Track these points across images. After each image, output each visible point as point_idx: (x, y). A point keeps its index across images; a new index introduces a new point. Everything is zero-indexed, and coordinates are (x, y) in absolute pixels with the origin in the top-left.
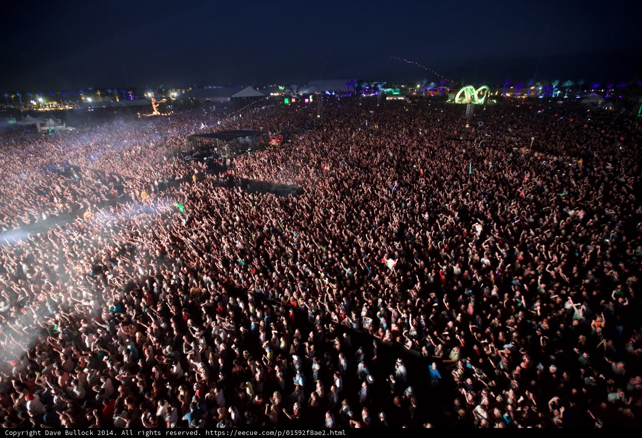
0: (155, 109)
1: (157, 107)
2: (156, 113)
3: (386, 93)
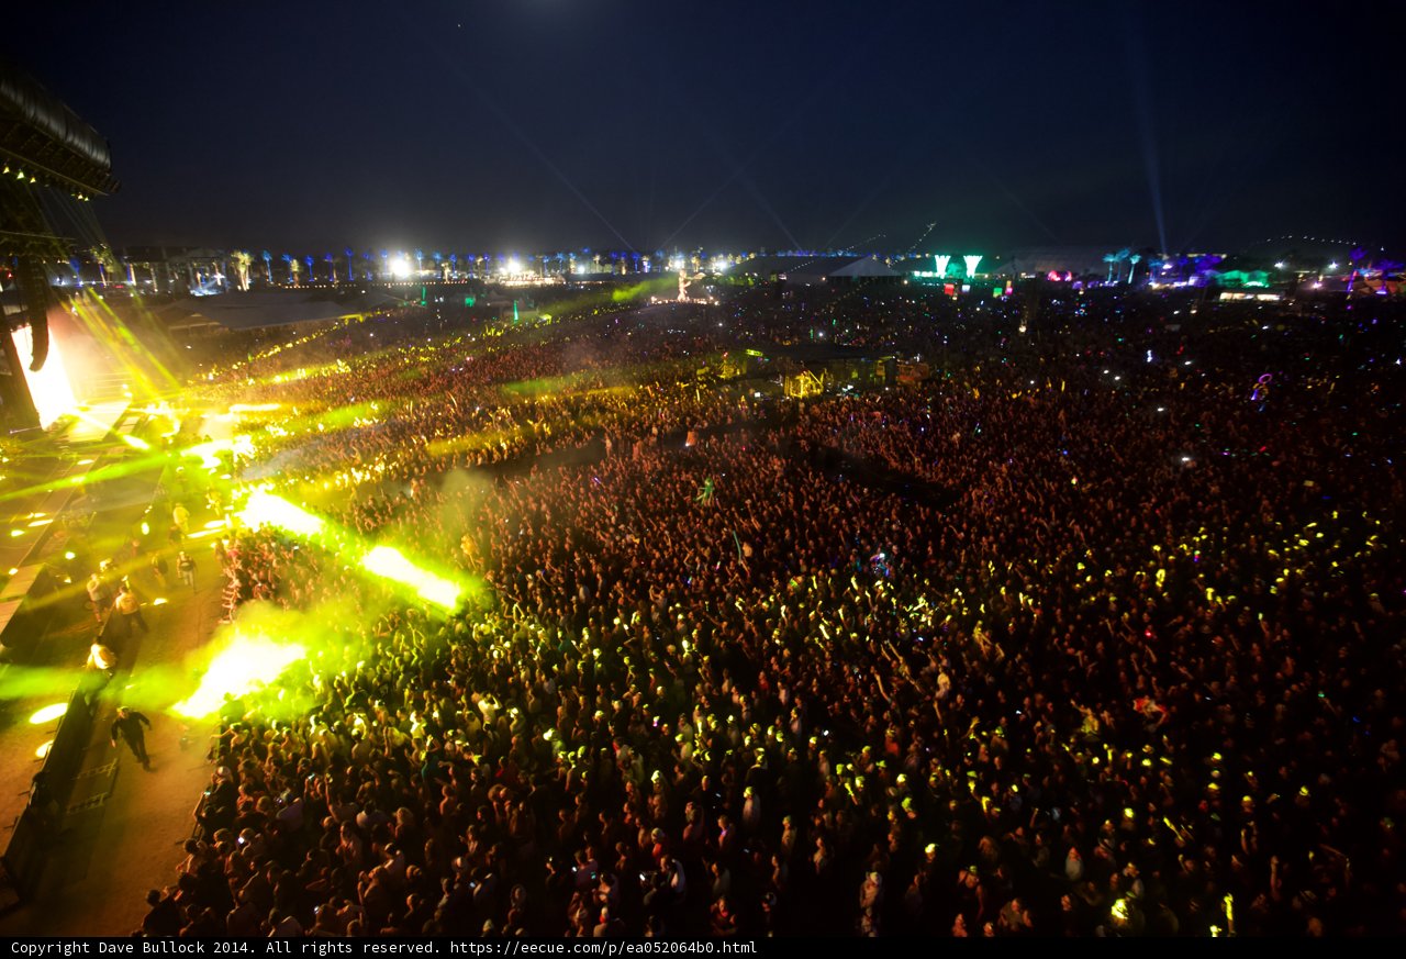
0: (682, 290)
2: (682, 297)
3: (1220, 283)
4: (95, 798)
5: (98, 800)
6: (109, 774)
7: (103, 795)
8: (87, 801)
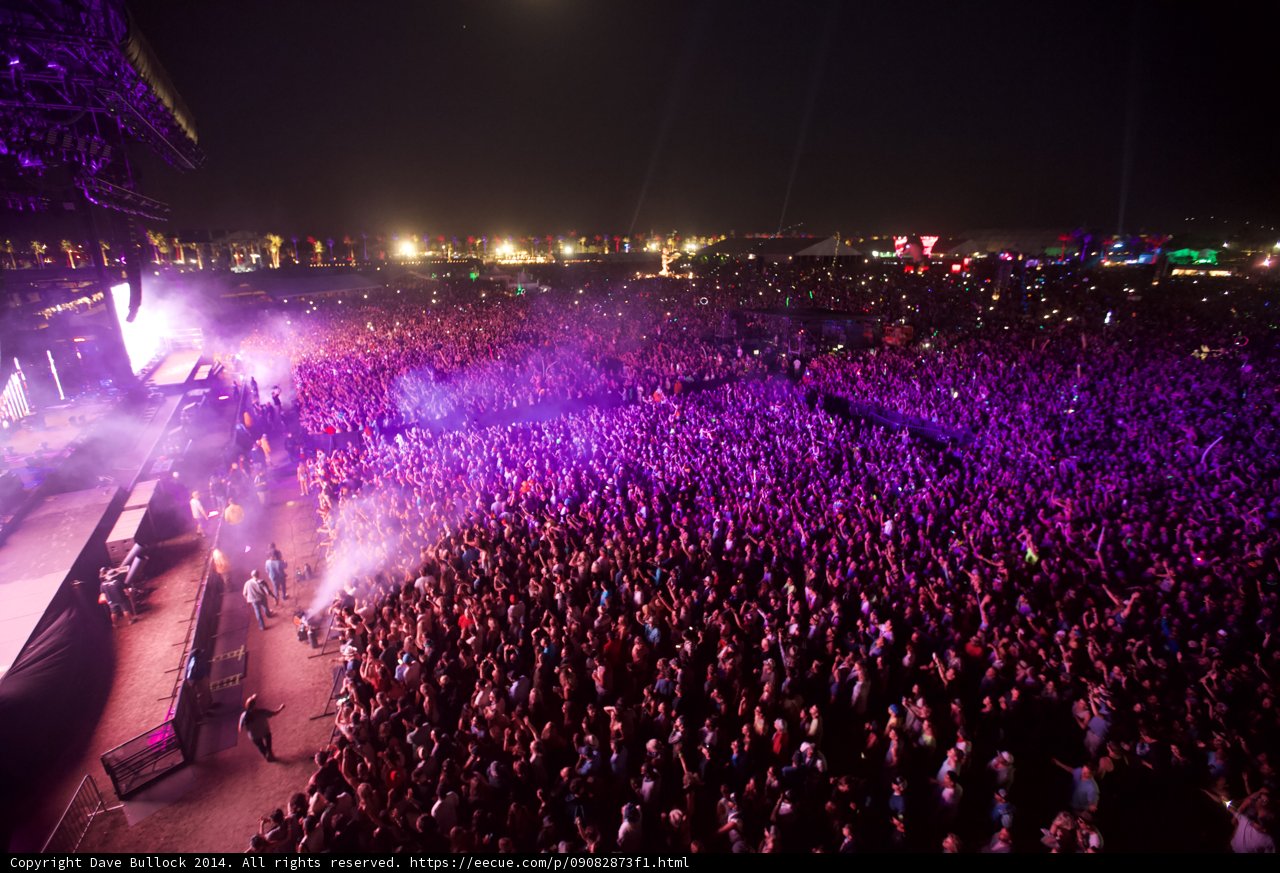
0: (665, 266)
1: (668, 265)
2: (664, 272)
3: (1172, 260)
4: (231, 678)
5: (234, 680)
6: (239, 659)
7: (238, 676)
8: (225, 680)
